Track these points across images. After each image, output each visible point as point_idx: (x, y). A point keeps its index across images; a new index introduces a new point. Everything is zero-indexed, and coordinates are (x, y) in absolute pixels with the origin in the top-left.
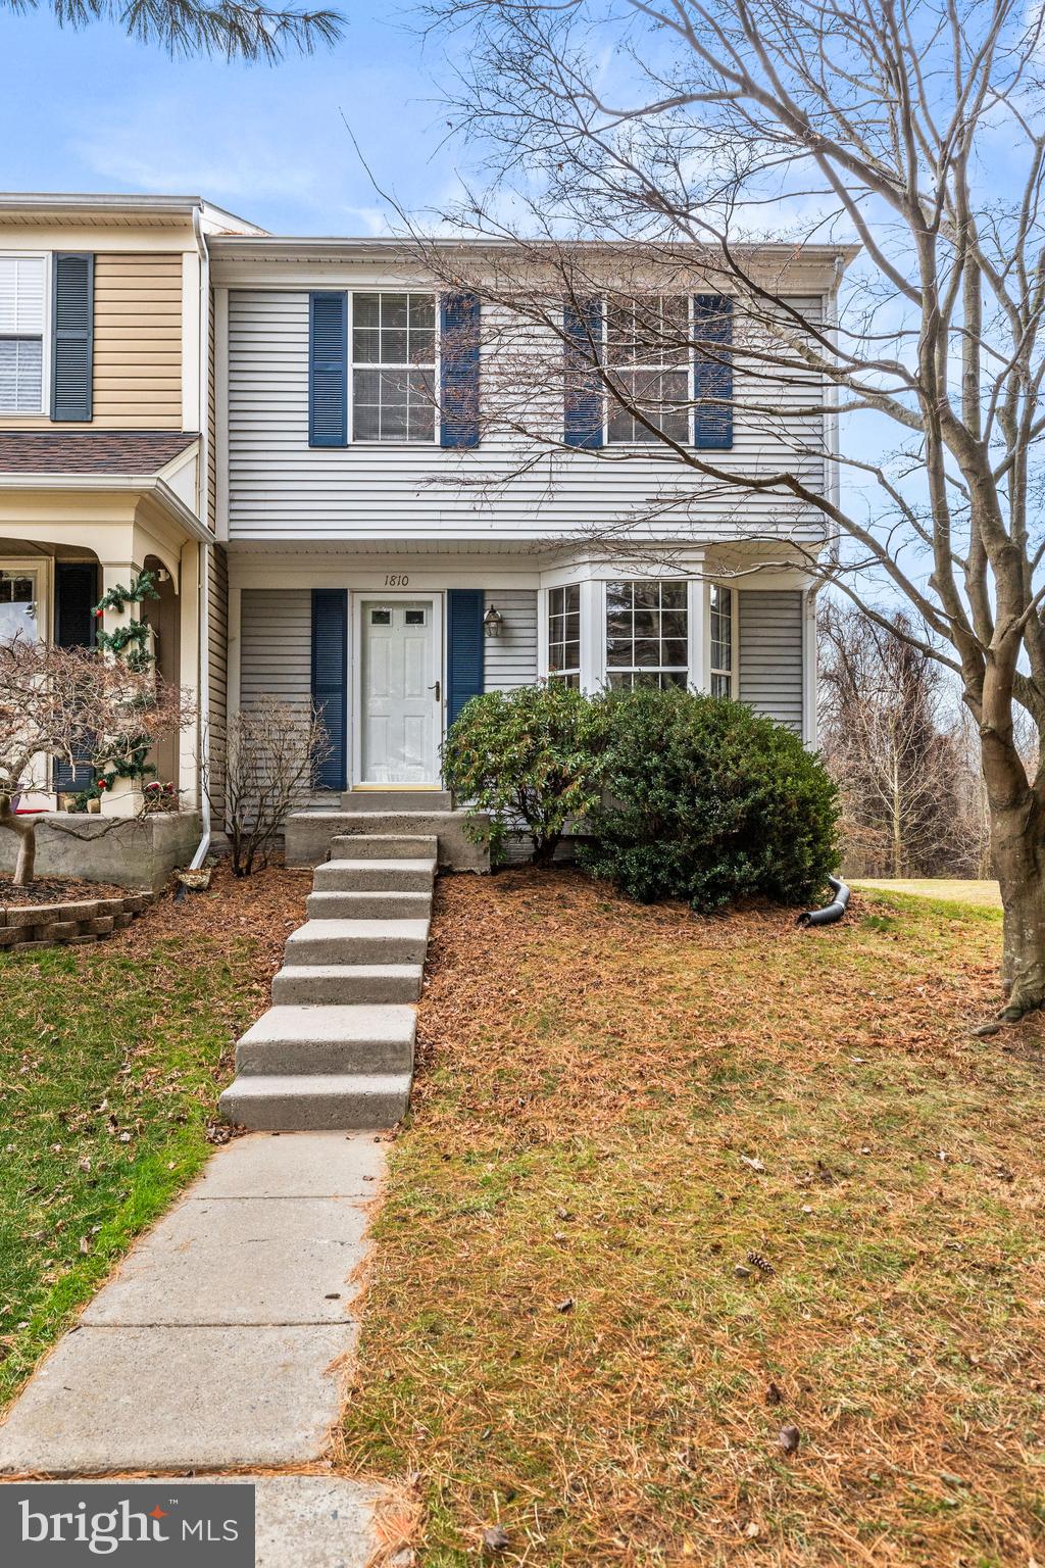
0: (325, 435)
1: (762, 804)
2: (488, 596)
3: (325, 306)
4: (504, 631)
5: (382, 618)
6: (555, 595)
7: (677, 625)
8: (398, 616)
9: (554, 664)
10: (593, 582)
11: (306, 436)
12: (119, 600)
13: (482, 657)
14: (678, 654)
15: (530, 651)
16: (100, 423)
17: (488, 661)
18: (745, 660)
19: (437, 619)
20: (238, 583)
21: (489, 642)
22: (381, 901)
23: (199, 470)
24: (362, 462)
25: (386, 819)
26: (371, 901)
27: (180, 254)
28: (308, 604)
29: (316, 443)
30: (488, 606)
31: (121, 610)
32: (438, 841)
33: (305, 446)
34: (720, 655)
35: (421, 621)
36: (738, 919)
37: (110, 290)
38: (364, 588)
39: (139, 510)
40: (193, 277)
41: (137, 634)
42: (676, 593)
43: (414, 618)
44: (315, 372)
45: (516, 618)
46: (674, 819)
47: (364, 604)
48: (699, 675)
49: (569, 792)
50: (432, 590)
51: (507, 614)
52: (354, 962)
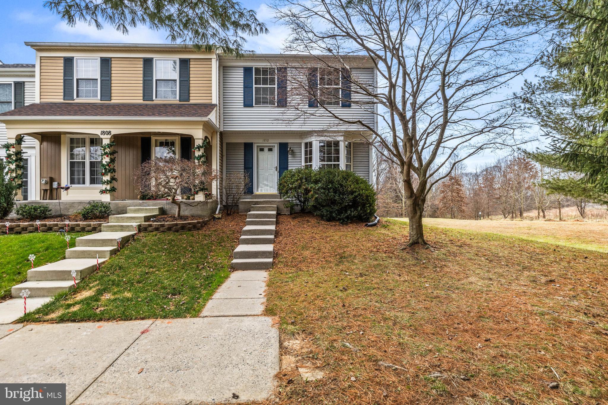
0: (248, 104)
1: (357, 197)
2: (289, 144)
3: (247, 71)
4: (293, 153)
5: (262, 150)
6: (306, 144)
7: (337, 152)
8: (266, 149)
9: (306, 162)
10: (316, 143)
11: (243, 104)
12: (199, 148)
13: (288, 160)
14: (338, 159)
15: (300, 158)
16: (191, 102)
17: (289, 161)
18: (355, 160)
19: (276, 150)
20: (225, 141)
21: (289, 156)
22: (264, 221)
23: (216, 114)
24: (257, 111)
25: (264, 201)
26: (261, 221)
27: (211, 59)
28: (243, 146)
29: (246, 106)
30: (289, 147)
31: (199, 150)
32: (277, 207)
33: (243, 107)
34: (348, 159)
35: (272, 151)
36: (351, 225)
37: (194, 68)
38: (257, 143)
39: (204, 126)
40: (215, 64)
41: (203, 156)
42: (337, 144)
43: (270, 150)
44: (245, 87)
45: (296, 150)
46: (335, 200)
47: (257, 146)
48: (342, 165)
49: (310, 194)
50: (275, 143)
51: (294, 149)
52: (258, 235)
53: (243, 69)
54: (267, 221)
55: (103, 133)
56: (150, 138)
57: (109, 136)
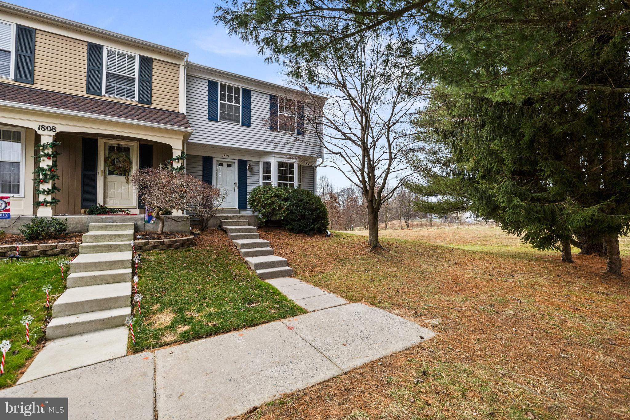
0: (212, 117)
2: (248, 162)
3: (212, 85)
4: (252, 171)
5: (221, 165)
6: (264, 163)
7: (292, 172)
8: (225, 165)
9: (264, 178)
10: (274, 162)
11: (207, 117)
12: (178, 159)
13: (247, 176)
14: (292, 179)
15: (258, 176)
16: (153, 106)
17: (248, 178)
18: (303, 181)
19: (235, 167)
21: (248, 173)
22: (248, 235)
24: (221, 126)
26: (246, 235)
27: (179, 65)
28: (202, 159)
29: (210, 119)
30: (248, 164)
31: (178, 162)
33: (207, 120)
34: (300, 180)
36: (316, 236)
37: (157, 70)
38: (219, 157)
39: (183, 137)
40: (183, 73)
41: (182, 168)
42: (292, 165)
43: (229, 165)
44: (210, 101)
45: (255, 168)
47: (217, 161)
48: (296, 183)
50: (234, 159)
51: (252, 167)
52: (255, 248)
53: (207, 82)
54: (252, 235)
55: (43, 128)
56: (97, 140)
57: (54, 134)
